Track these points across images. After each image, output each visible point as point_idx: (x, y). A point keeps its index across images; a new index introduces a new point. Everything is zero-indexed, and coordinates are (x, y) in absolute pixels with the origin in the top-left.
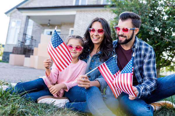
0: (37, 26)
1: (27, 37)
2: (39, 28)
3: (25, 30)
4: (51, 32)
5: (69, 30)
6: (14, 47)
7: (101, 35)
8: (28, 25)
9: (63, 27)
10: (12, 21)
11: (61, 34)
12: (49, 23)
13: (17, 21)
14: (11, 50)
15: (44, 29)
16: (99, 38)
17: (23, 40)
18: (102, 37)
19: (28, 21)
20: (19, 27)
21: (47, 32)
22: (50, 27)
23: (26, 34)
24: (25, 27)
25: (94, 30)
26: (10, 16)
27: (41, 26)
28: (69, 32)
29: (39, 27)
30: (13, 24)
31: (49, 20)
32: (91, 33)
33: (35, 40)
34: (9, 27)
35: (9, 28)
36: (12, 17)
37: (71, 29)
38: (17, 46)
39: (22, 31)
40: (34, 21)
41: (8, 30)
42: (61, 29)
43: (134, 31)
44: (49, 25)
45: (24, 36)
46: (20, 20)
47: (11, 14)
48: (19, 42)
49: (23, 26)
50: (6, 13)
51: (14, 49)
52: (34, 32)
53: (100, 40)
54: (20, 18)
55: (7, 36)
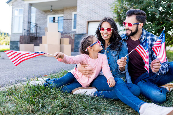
0: (40, 13)
1: (32, 25)
2: (42, 15)
3: (30, 18)
4: (54, 18)
5: (72, 14)
6: (20, 36)
7: (110, 33)
8: (31, 13)
9: (65, 12)
10: (15, 10)
11: (65, 18)
12: (51, 9)
13: (20, 10)
14: (17, 39)
15: (47, 15)
16: (108, 35)
17: (28, 29)
18: (110, 35)
19: (31, 9)
20: (22, 15)
21: (50, 18)
22: (53, 13)
23: (30, 22)
24: (29, 15)
25: (103, 29)
26: (12, 5)
27: (44, 13)
28: (72, 16)
29: (42, 13)
30: (16, 13)
31: (52, 6)
32: (101, 32)
33: (40, 27)
34: (12, 16)
35: (12, 18)
36: (14, 6)
37: (74, 13)
38: (23, 35)
39: (26, 20)
40: (36, 8)
41: (12, 19)
42: (63, 14)
43: (138, 26)
44: (51, 10)
45: (29, 24)
46: (23, 8)
47: (13, 3)
48: (25, 31)
49: (27, 14)
50: (8, 3)
51: (20, 38)
52: (37, 19)
53: (109, 37)
54: (22, 7)
55: (12, 25)
